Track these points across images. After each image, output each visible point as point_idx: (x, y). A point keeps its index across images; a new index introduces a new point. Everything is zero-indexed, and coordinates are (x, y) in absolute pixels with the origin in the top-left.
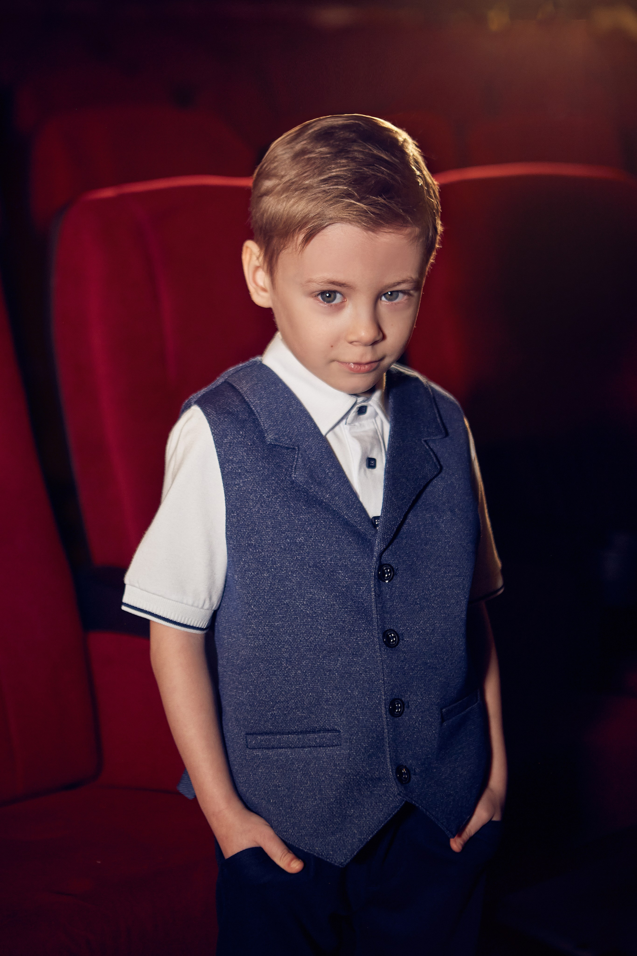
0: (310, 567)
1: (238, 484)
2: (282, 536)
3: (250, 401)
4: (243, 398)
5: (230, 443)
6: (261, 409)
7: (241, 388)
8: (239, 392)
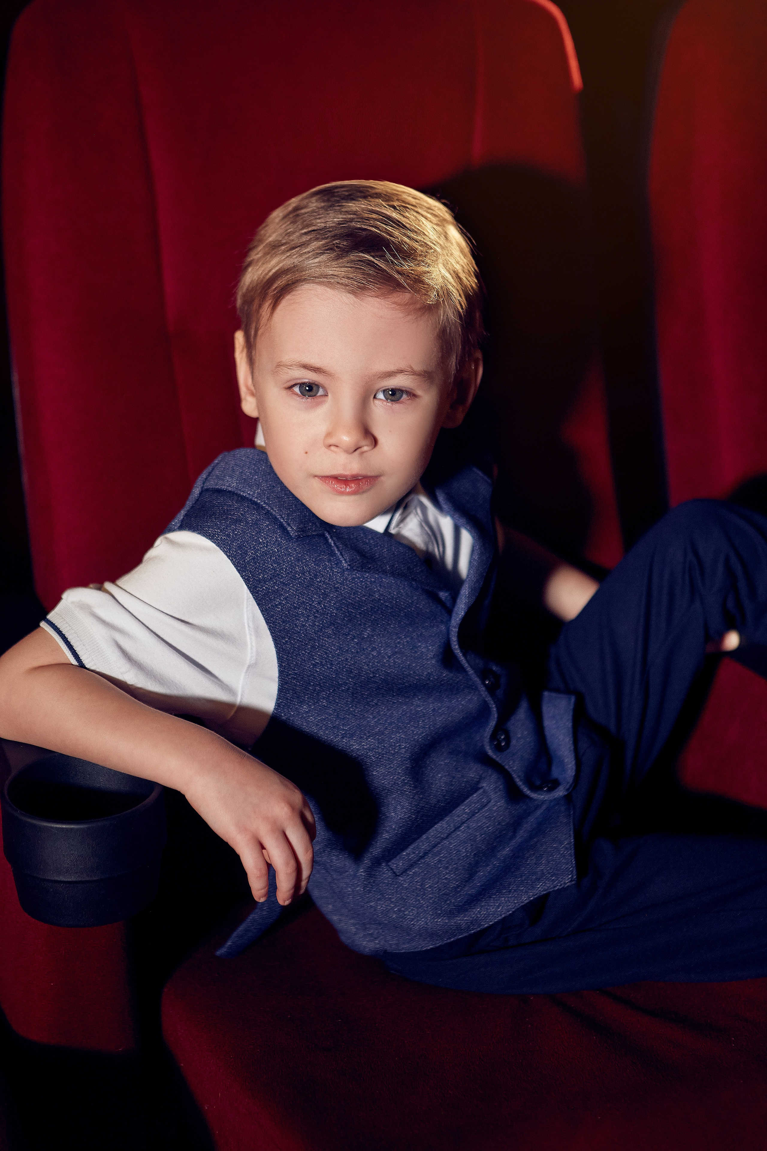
0: (389, 657)
1: (280, 604)
2: (348, 639)
3: (249, 494)
4: (239, 496)
5: (254, 559)
6: (268, 498)
7: (229, 486)
8: (230, 492)
